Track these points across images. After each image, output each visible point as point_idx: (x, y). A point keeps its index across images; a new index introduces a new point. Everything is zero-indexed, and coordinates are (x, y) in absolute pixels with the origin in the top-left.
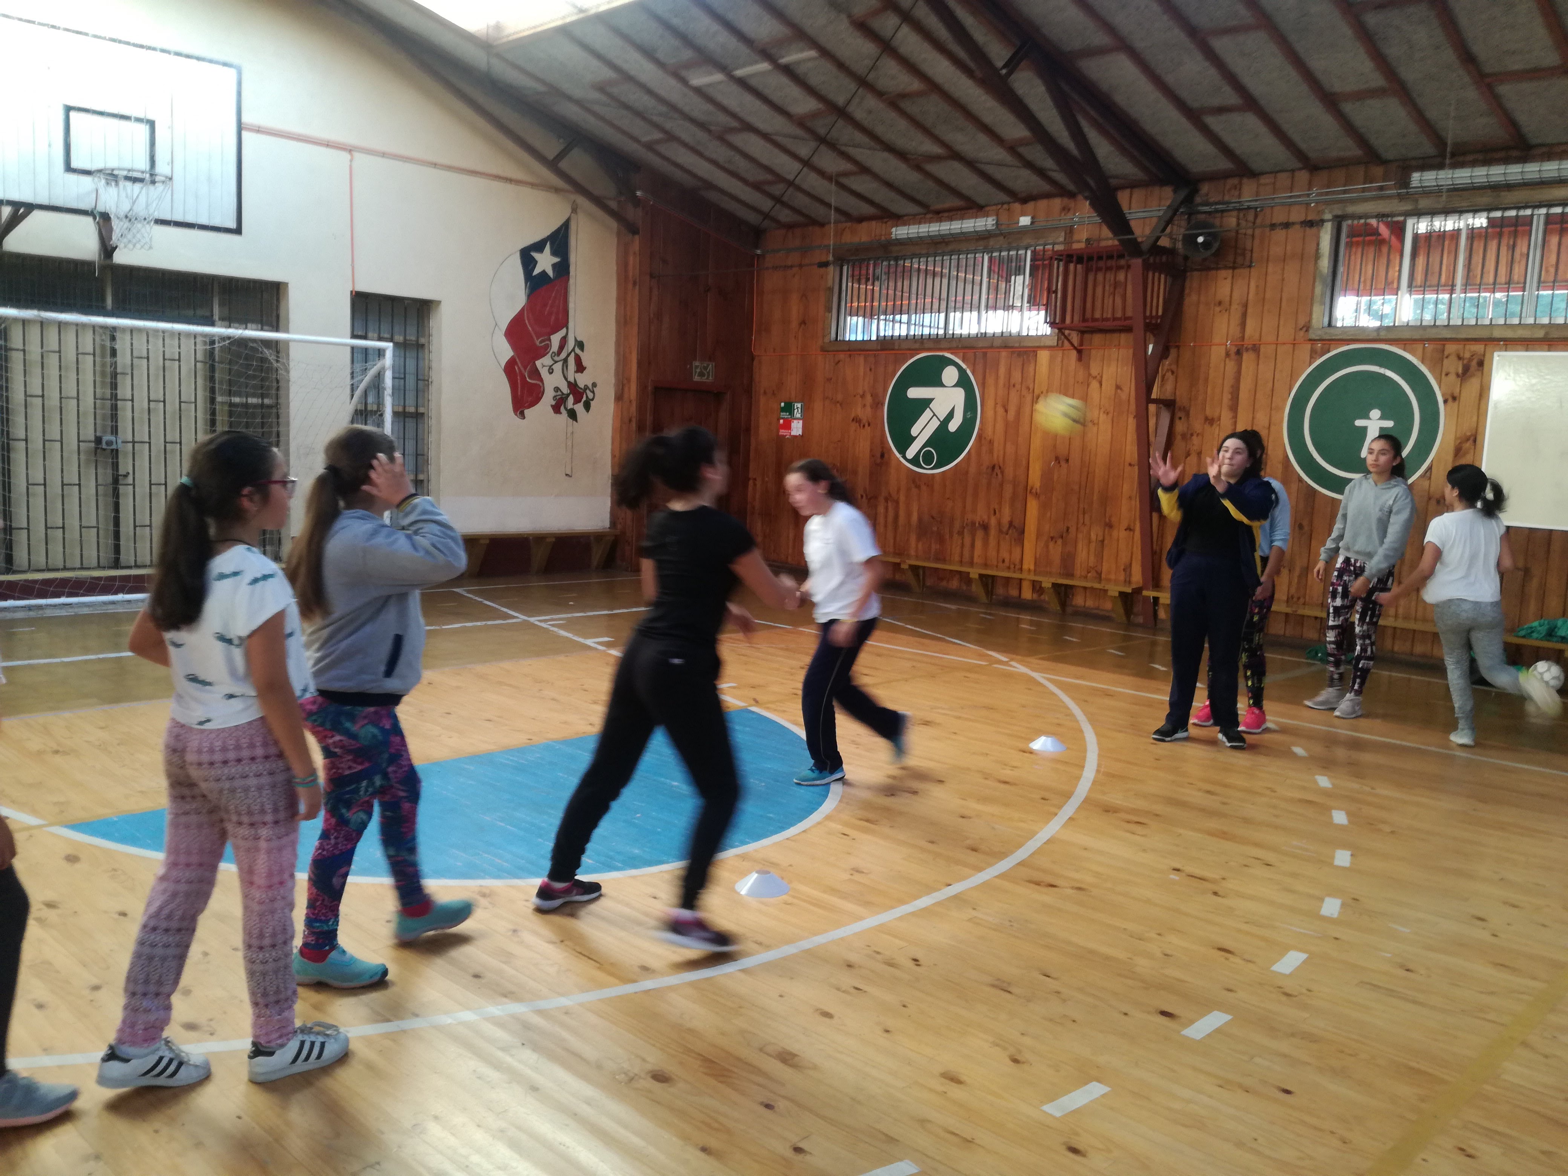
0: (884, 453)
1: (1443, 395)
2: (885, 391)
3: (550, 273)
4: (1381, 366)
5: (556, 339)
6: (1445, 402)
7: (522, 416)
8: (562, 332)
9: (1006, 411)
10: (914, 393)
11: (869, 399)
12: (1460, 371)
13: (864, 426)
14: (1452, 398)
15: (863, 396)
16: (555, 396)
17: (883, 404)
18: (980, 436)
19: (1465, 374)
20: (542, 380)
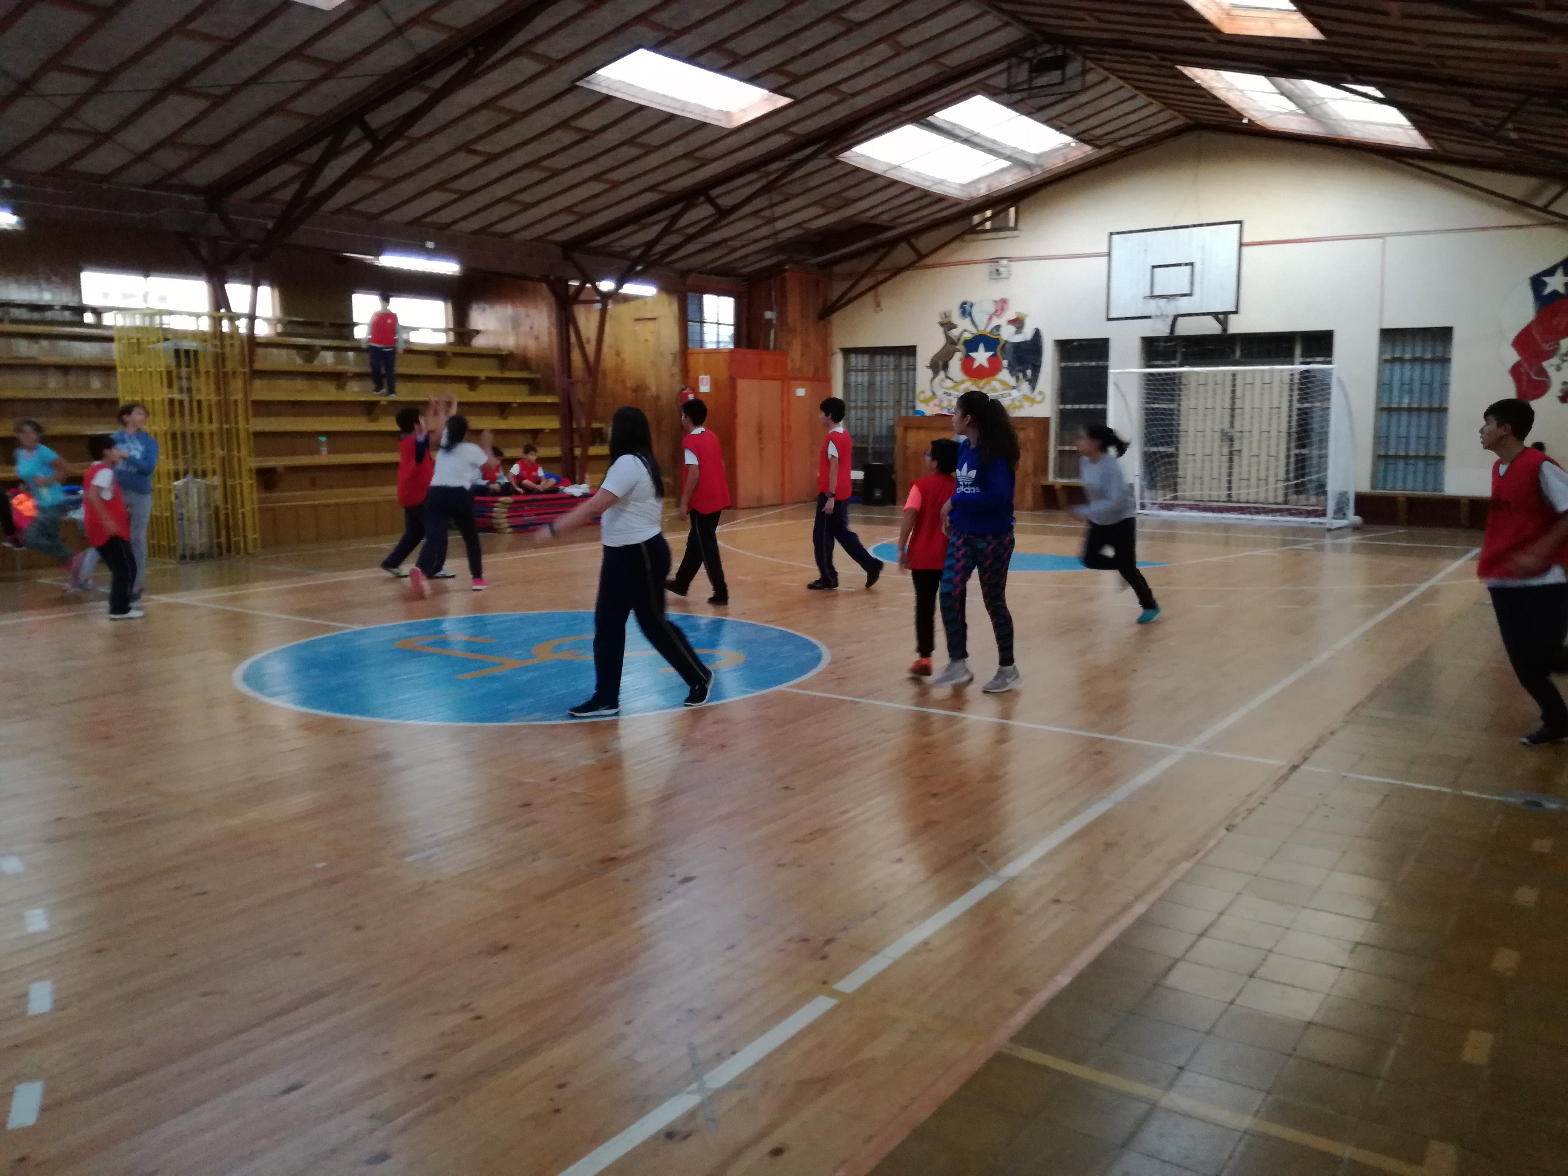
5: (1565, 343)
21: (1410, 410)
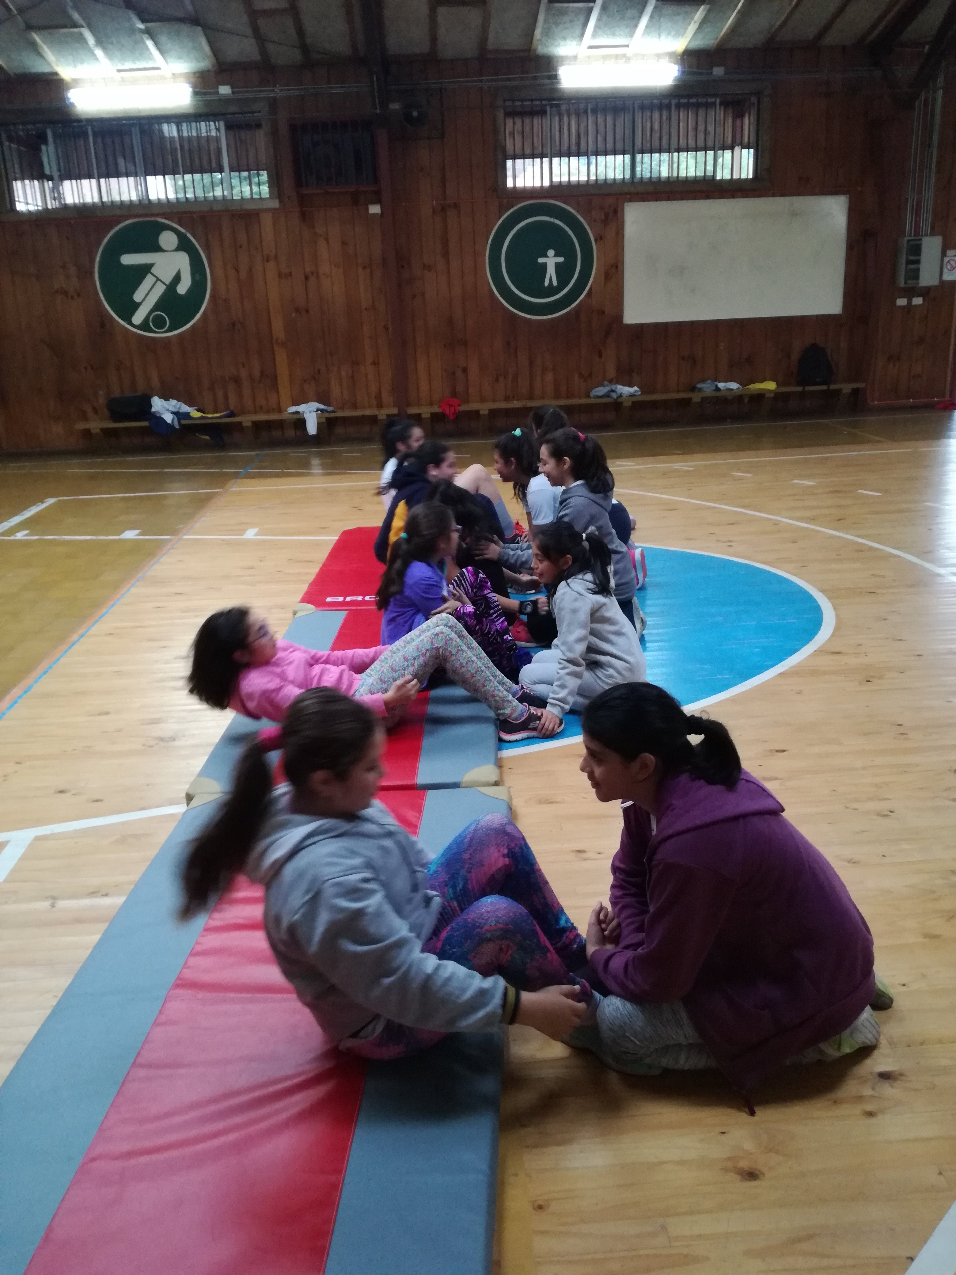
0: (104, 322)
1: (594, 236)
2: (92, 261)
4: (550, 217)
6: (596, 241)
9: (237, 271)
10: (128, 259)
11: (72, 270)
12: (603, 217)
13: (72, 298)
14: (599, 238)
15: (64, 267)
17: (92, 274)
18: (213, 297)
19: (606, 221)
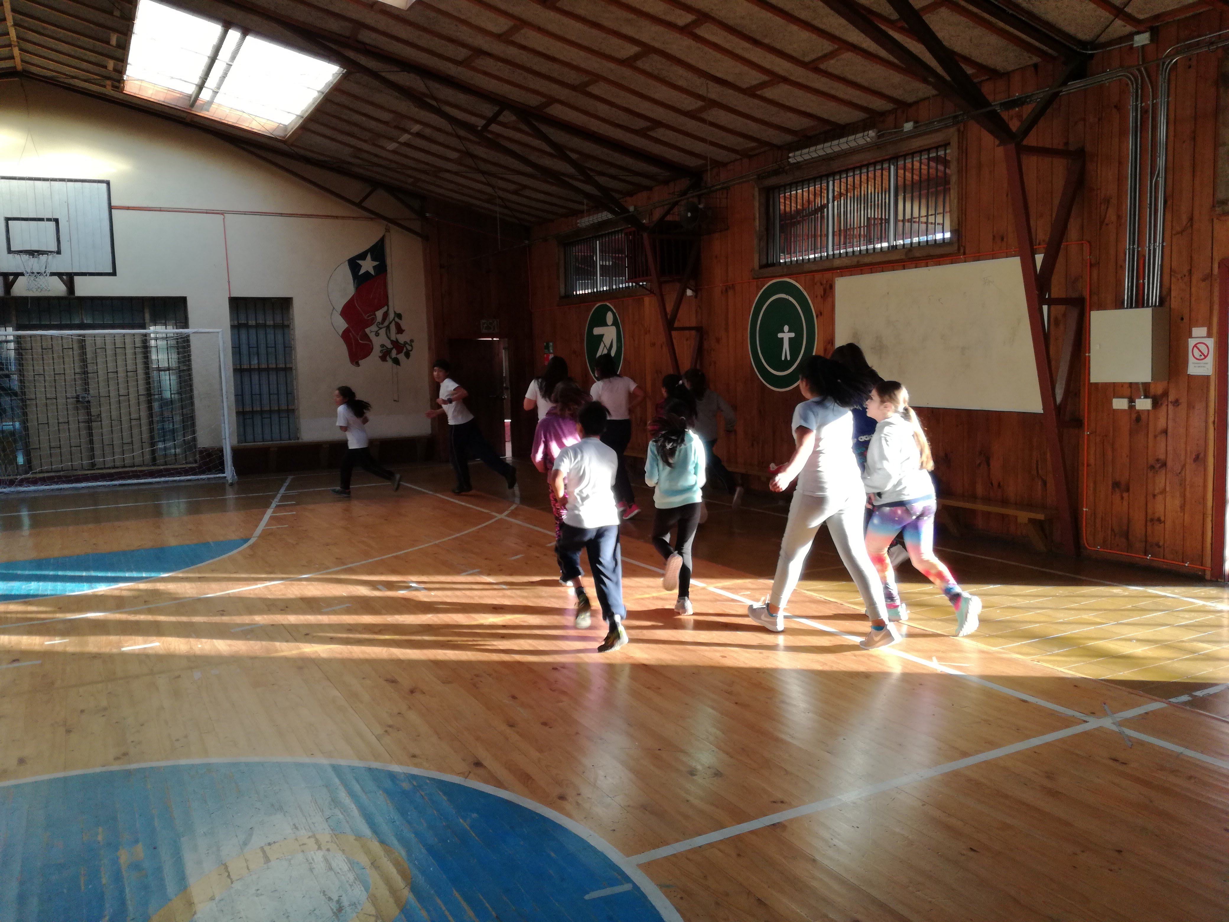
1: (816, 313)
2: (584, 331)
3: (372, 272)
4: (786, 294)
5: (379, 314)
6: (817, 316)
7: (358, 364)
8: (385, 308)
10: (597, 331)
11: (577, 337)
12: (822, 294)
13: (578, 356)
14: (820, 314)
16: (382, 350)
17: (584, 340)
18: (624, 358)
19: (824, 296)
20: (370, 341)
21: (259, 370)
